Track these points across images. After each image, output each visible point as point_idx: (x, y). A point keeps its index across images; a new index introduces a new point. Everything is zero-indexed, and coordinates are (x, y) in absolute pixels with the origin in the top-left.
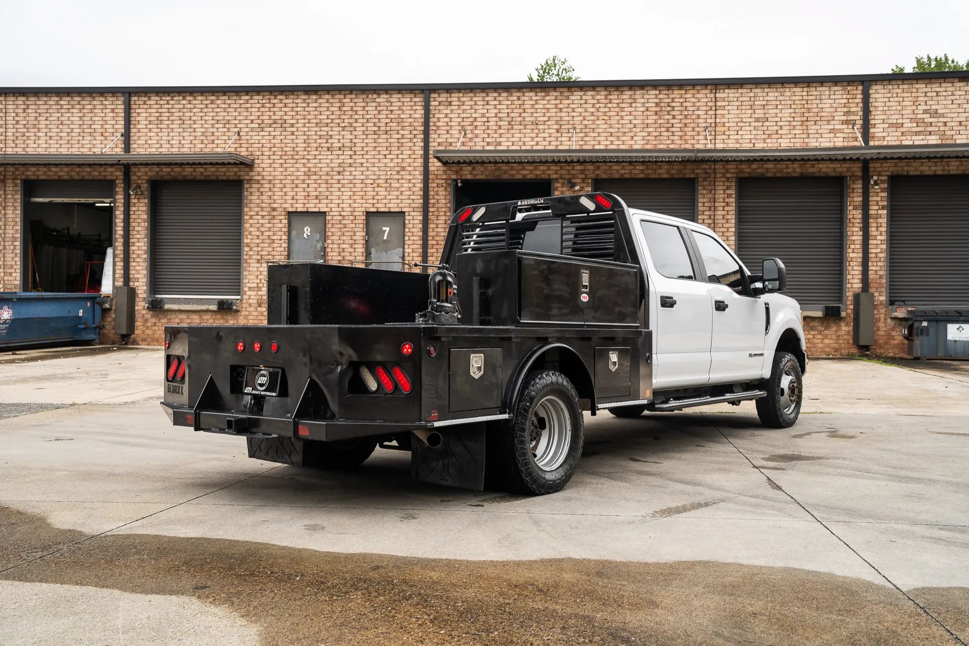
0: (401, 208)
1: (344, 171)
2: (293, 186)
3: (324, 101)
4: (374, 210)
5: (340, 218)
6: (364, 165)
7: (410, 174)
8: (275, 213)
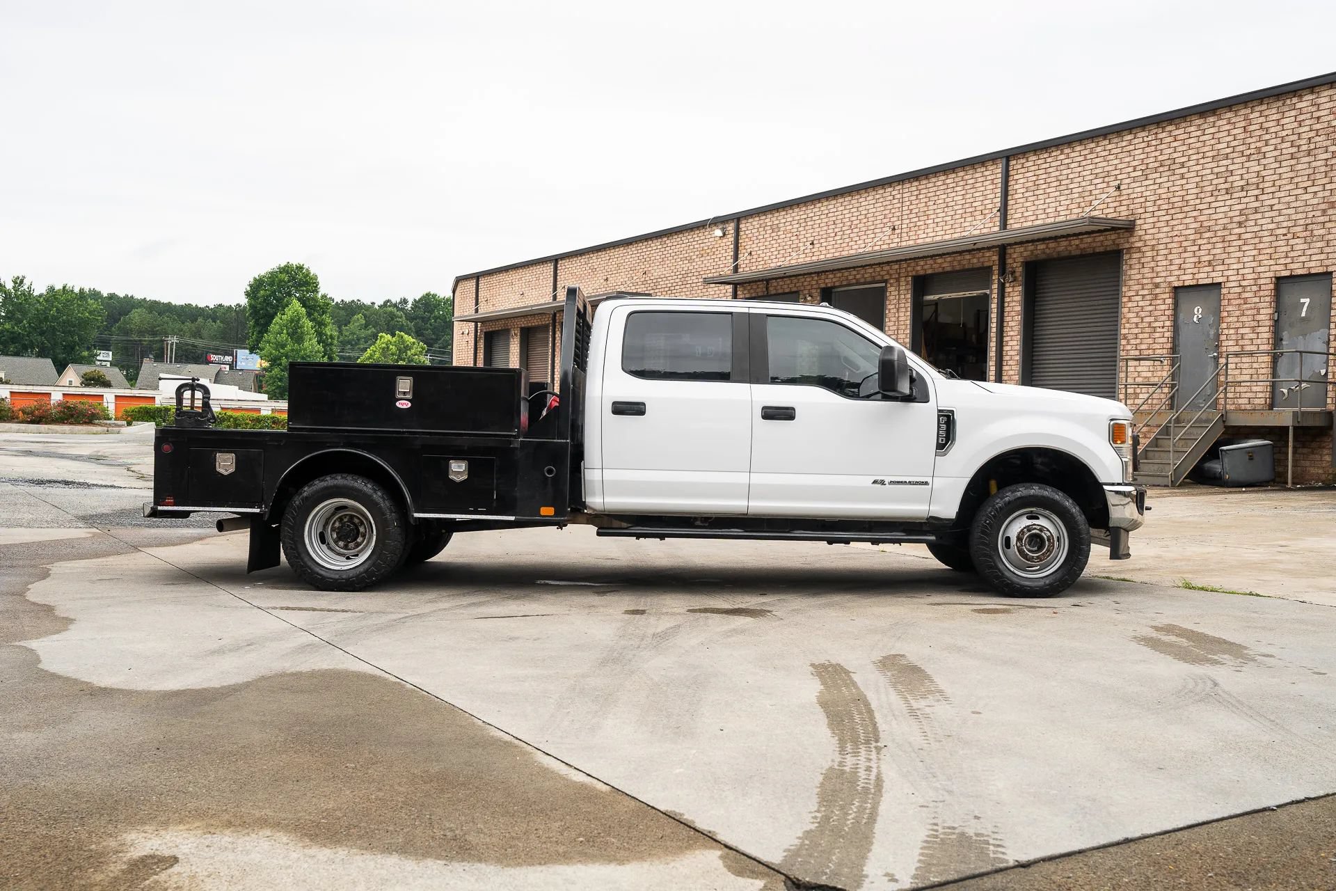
0: (1327, 266)
1: (1247, 220)
2: (1181, 250)
3: (1225, 122)
4: (1287, 273)
5: (1239, 290)
6: (1275, 208)
8: (1158, 291)
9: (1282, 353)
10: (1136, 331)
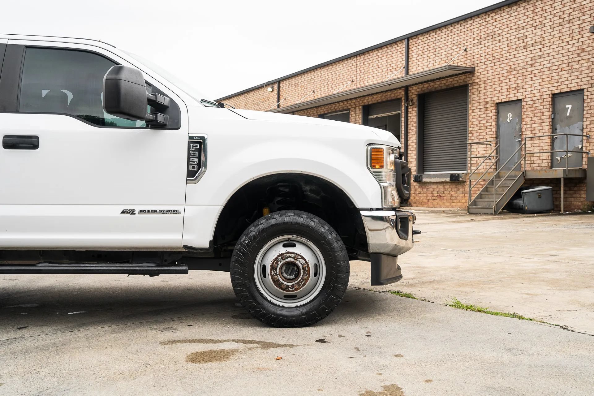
1: (535, 63)
2: (500, 82)
4: (558, 91)
5: (532, 102)
6: (551, 55)
9: (556, 136)
10: (477, 129)
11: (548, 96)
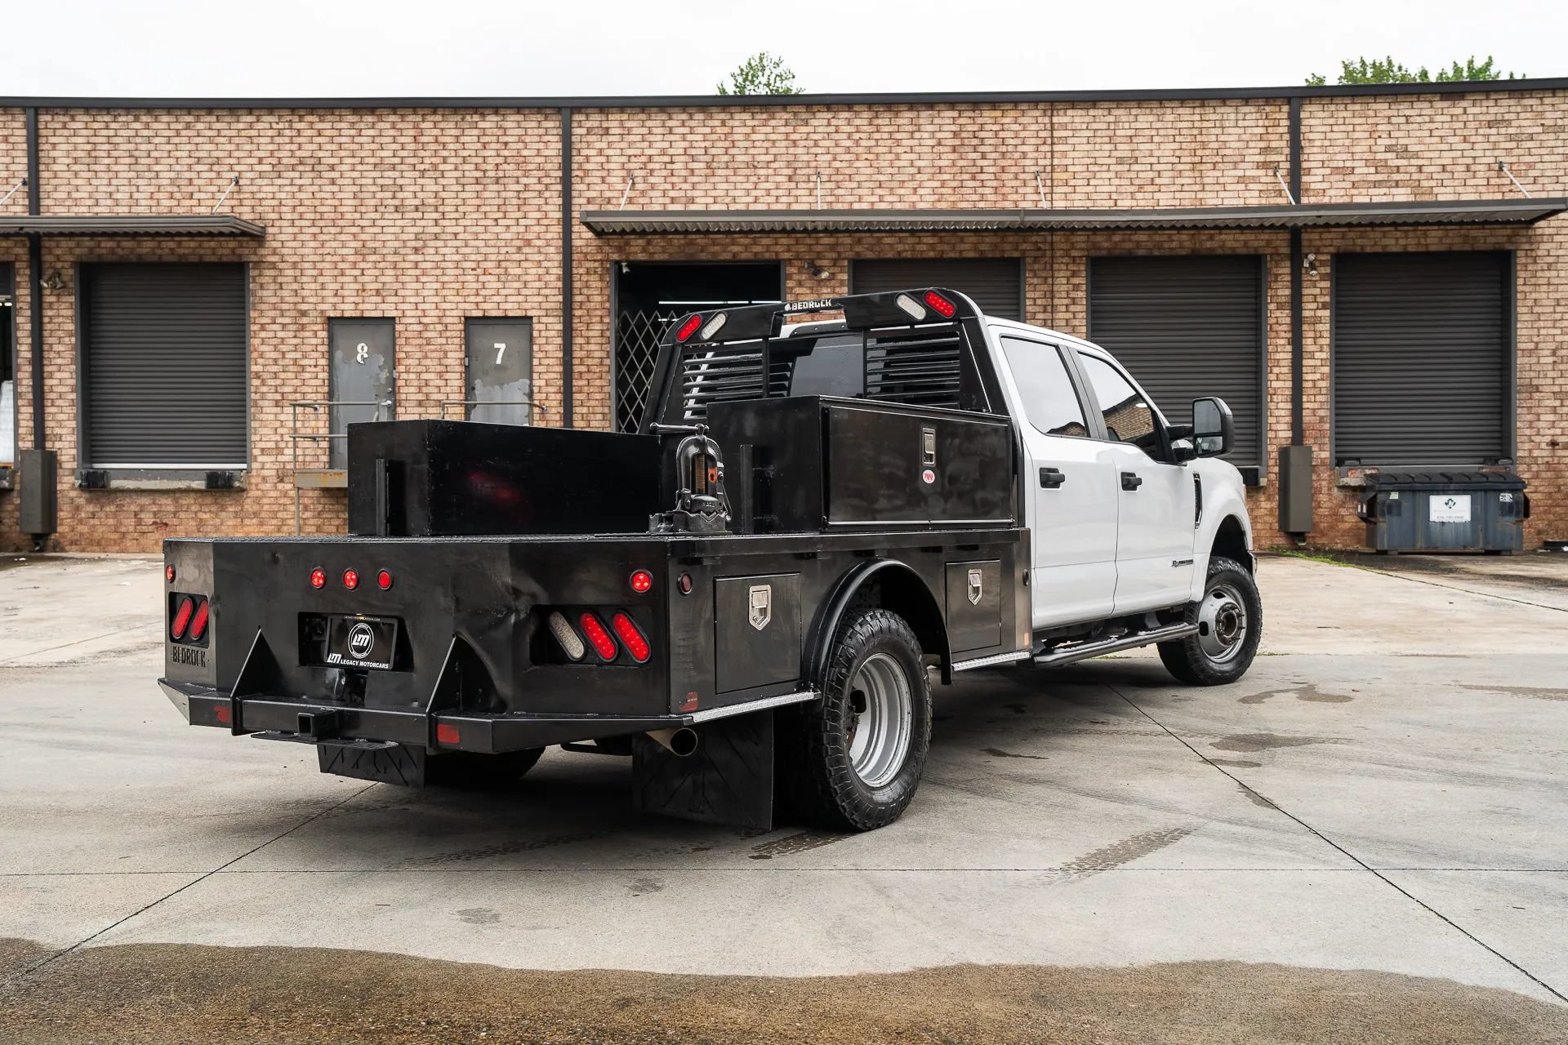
0: (526, 310)
1: (424, 247)
2: (336, 272)
3: (388, 125)
4: (479, 314)
5: (420, 328)
6: (459, 237)
7: (539, 253)
8: (305, 320)
9: (475, 405)
10: (275, 369)
11: (456, 320)
